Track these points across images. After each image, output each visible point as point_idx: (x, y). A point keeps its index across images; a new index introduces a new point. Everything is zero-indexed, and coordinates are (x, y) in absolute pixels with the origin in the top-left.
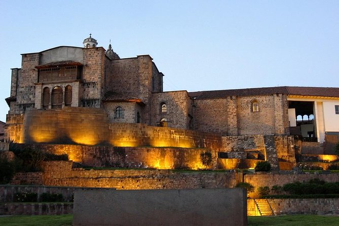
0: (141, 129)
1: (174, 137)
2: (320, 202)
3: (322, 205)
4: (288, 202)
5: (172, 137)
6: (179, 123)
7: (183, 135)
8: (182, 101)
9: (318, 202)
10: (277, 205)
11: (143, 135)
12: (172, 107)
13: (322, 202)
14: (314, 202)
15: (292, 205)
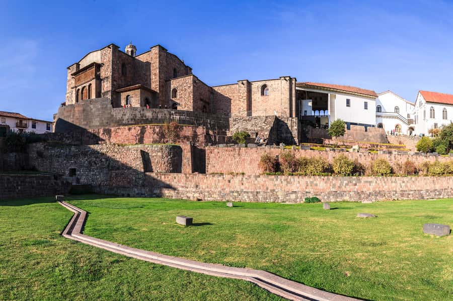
0: (140, 112)
1: (173, 117)
2: (282, 180)
3: (285, 183)
4: (241, 179)
5: (172, 118)
6: (187, 106)
7: (184, 116)
8: (189, 85)
9: (279, 180)
10: (227, 182)
11: (142, 117)
12: (181, 92)
13: (285, 180)
14: (275, 179)
15: (245, 182)
